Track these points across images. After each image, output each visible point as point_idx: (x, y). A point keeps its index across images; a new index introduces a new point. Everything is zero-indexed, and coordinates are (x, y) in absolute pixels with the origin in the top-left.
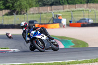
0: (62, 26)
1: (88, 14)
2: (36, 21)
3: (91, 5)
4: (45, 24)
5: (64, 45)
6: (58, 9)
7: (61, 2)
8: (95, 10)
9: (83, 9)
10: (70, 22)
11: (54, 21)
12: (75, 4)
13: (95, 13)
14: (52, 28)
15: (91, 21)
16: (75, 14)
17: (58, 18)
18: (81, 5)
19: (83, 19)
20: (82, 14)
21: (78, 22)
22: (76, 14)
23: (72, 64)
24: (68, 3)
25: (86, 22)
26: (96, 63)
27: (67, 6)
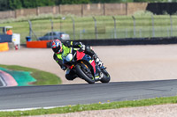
0: (13, 47)
1: (59, 24)
3: (66, 7)
5: (18, 82)
6: (6, 18)
7: (11, 4)
8: (73, 16)
9: (51, 15)
10: (27, 39)
12: (36, 6)
13: (73, 21)
15: (65, 37)
16: (36, 25)
17: (6, 33)
18: (47, 8)
19: (51, 34)
20: (48, 24)
21: (41, 39)
22: (38, 25)
24: (24, 6)
26: (77, 113)
27: (22, 11)
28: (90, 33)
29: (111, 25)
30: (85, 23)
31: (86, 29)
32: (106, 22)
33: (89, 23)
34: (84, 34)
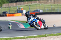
1: (39, 7)
2: (7, 12)
3: (42, 1)
4: (12, 14)
6: (21, 5)
8: (44, 4)
9: (36, 4)
11: (18, 12)
12: (31, 1)
13: (44, 6)
14: (17, 16)
15: (41, 11)
16: (31, 7)
18: (35, 1)
19: (36, 10)
20: (35, 7)
21: (33, 12)
23: (29, 38)
25: (38, 12)
26: (45, 37)
27: (26, 2)
28: (50, 10)
29: (57, 7)
30: (48, 7)
31: (48, 9)
32: (55, 6)
33: (49, 7)
34: (48, 10)
